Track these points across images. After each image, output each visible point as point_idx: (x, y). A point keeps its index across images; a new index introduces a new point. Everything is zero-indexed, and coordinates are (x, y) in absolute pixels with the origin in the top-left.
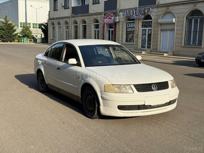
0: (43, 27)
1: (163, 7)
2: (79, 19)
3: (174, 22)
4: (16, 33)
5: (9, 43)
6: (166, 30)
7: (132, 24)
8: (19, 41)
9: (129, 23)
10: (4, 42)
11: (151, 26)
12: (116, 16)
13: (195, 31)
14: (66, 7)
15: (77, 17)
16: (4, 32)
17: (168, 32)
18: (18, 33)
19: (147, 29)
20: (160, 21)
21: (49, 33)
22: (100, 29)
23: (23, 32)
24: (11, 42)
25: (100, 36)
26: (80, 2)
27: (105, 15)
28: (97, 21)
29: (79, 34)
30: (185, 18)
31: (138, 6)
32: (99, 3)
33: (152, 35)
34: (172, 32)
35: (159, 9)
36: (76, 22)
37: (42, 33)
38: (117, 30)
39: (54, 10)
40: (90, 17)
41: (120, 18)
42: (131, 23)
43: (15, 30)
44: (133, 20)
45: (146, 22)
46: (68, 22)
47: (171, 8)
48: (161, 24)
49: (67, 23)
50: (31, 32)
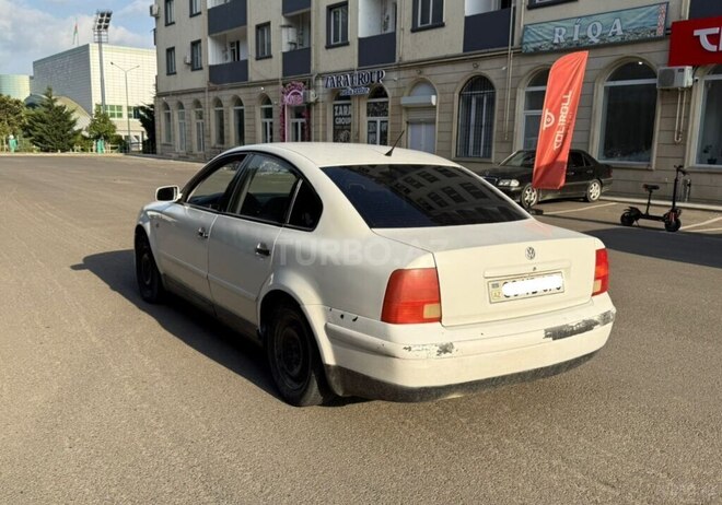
0: (142, 113)
1: (410, 68)
2: (226, 96)
3: (434, 103)
4: (76, 128)
5: (59, 154)
6: (419, 123)
7: (345, 107)
8: (83, 150)
9: (339, 105)
10: (47, 151)
11: (385, 113)
12: (309, 88)
13: (478, 125)
14: (194, 65)
15: (221, 89)
16: (45, 127)
17: (423, 128)
18: (80, 130)
19: (378, 119)
20: (405, 101)
21: (157, 128)
22: (276, 119)
23: (93, 126)
24: (63, 150)
25: (276, 135)
26: (229, 53)
27: (284, 85)
28: (268, 101)
29: (228, 131)
30: (457, 95)
31: (355, 65)
32: (270, 57)
33: (389, 134)
34: (429, 127)
35: (403, 74)
36: (218, 103)
37: (143, 129)
38: (313, 122)
39: (169, 74)
40: (252, 90)
41: (319, 93)
42: (343, 105)
43: (74, 123)
44: (348, 98)
45: (375, 104)
46: (202, 101)
47: (428, 71)
48: (408, 109)
49: (198, 104)
50: (114, 127)
